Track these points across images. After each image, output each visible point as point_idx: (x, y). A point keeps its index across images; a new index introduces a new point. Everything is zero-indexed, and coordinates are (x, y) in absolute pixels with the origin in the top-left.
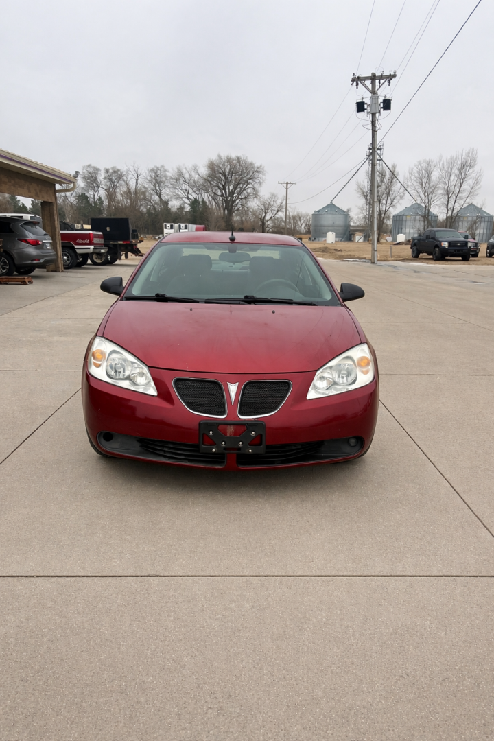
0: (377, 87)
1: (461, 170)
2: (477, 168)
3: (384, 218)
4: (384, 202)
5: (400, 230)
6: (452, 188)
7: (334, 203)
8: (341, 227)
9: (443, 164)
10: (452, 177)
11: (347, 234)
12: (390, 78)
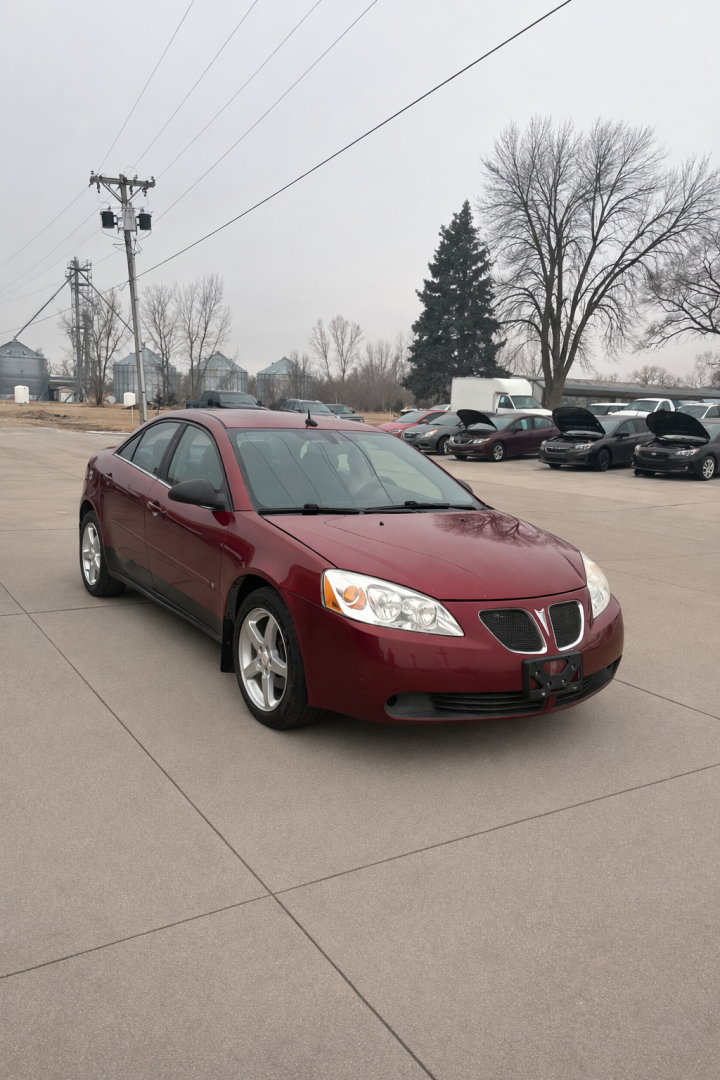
0: (129, 196)
1: (204, 304)
2: (223, 303)
3: (105, 368)
4: (104, 343)
5: (126, 387)
6: (195, 328)
7: (19, 339)
8: (34, 377)
9: (179, 292)
10: (194, 313)
11: (48, 391)
12: (147, 186)
